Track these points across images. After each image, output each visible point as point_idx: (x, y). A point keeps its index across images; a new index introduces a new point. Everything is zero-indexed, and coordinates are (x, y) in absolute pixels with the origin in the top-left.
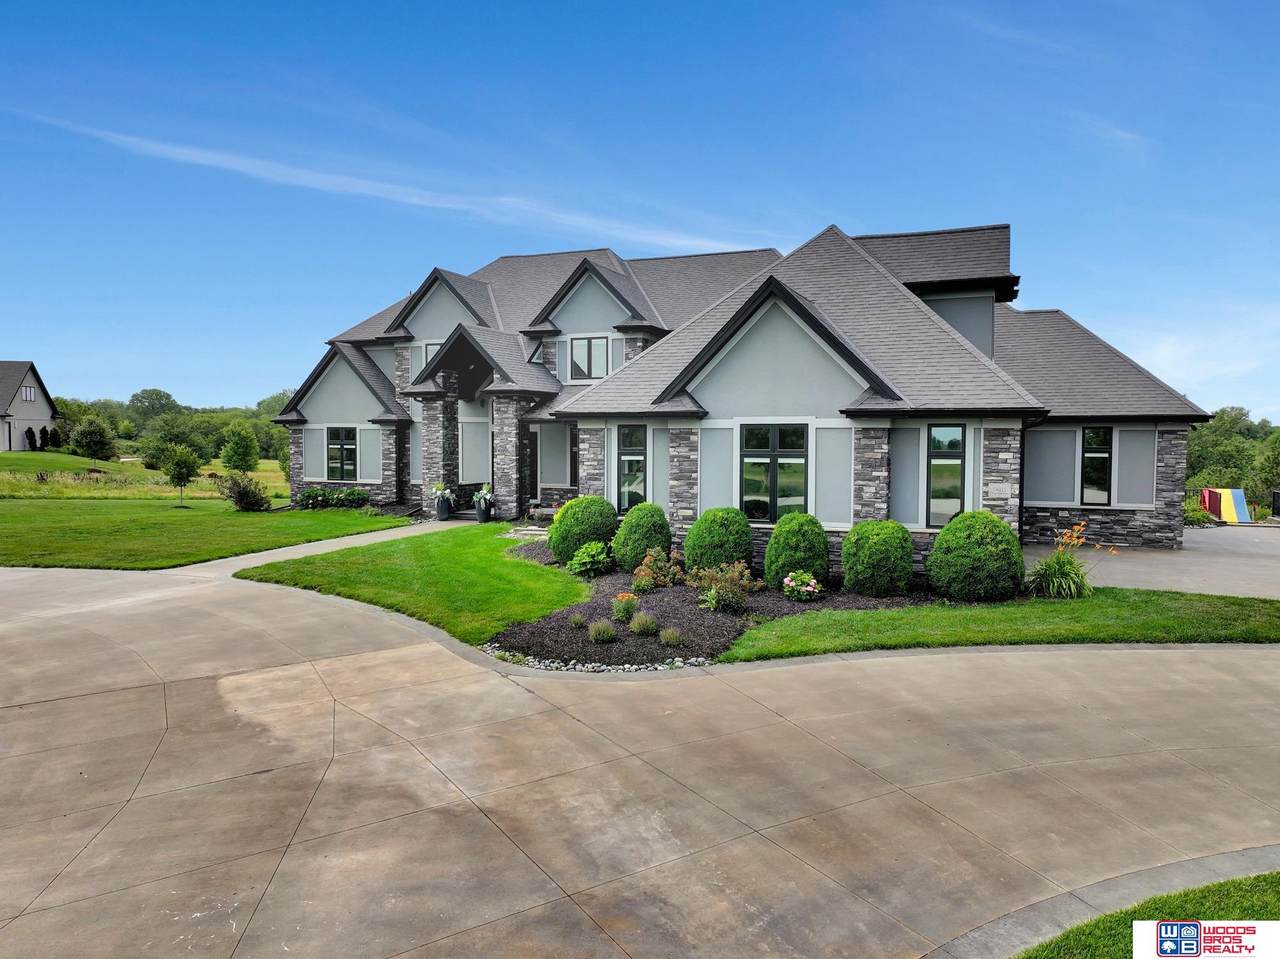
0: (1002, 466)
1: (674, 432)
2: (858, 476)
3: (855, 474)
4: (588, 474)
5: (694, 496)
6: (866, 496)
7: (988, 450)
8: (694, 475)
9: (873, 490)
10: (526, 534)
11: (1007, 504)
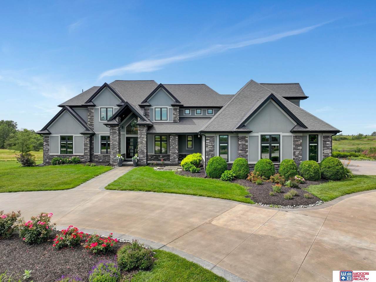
0: (327, 145)
1: (241, 137)
2: (294, 149)
3: (293, 148)
4: (209, 150)
5: (247, 156)
6: (296, 154)
7: (324, 141)
8: (247, 149)
9: (298, 152)
10: (166, 170)
11: (328, 155)
